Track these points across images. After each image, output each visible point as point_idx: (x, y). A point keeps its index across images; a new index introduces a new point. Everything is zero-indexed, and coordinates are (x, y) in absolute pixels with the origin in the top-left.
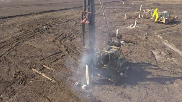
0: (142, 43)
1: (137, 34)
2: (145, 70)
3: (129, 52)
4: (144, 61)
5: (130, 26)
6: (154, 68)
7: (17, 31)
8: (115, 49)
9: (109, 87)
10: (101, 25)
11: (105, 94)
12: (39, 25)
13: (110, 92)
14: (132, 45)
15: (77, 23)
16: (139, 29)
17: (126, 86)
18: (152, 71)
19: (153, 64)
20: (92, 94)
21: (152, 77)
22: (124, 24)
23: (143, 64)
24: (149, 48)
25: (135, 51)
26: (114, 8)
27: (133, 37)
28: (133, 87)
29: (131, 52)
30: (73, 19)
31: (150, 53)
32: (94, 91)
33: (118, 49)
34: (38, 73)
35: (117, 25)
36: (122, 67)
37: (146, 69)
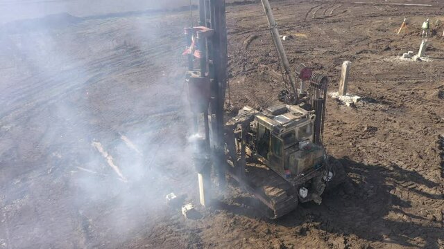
0: (418, 108)
1: (416, 81)
2: (392, 192)
3: (366, 129)
4: (400, 164)
5: (401, 55)
6: (426, 190)
7: (111, 48)
8: (294, 114)
9: (258, 223)
10: (319, 47)
11: (237, 242)
12: (165, 36)
13: (252, 240)
14: (384, 111)
15: (256, 37)
16: (427, 66)
17: (308, 229)
18: (414, 198)
19: (426, 177)
20: (200, 234)
21: (405, 217)
22: (386, 50)
23: (395, 173)
24: (438, 126)
25: (386, 130)
26: (378, 5)
27: (399, 88)
28: (326, 240)
29: (372, 130)
30: (254, 26)
31: (434, 143)
32: (209, 227)
33: (304, 117)
34: (101, 154)
35: (366, 51)
36: (306, 171)
37: (398, 189)
